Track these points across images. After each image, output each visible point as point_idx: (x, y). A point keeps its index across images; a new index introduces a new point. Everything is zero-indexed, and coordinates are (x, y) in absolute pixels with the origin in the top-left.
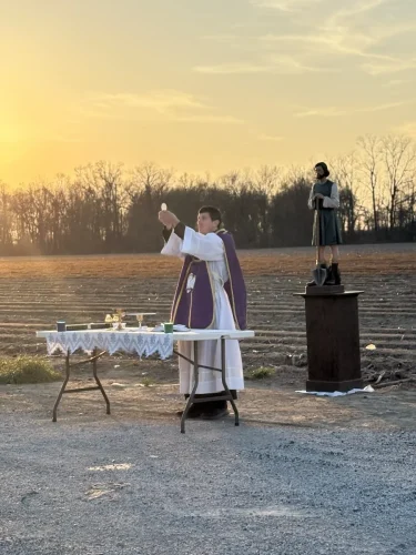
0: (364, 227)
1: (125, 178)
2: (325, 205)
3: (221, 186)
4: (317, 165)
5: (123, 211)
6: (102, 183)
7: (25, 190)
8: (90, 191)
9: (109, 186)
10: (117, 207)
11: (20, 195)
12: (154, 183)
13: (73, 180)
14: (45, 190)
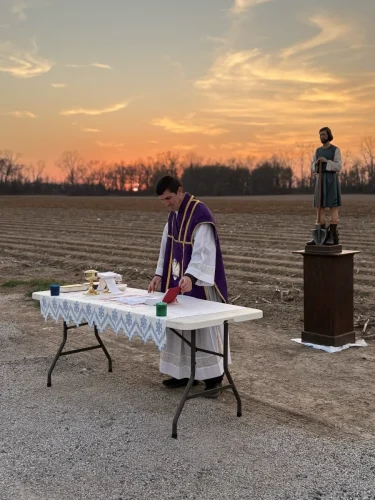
0: (296, 186)
1: (180, 160)
2: (328, 168)
3: (227, 165)
4: (321, 130)
5: (180, 175)
6: (169, 162)
7: (133, 165)
8: (164, 166)
9: (173, 164)
10: (176, 174)
11: (130, 167)
12: (195, 162)
13: (156, 161)
14: (143, 166)
